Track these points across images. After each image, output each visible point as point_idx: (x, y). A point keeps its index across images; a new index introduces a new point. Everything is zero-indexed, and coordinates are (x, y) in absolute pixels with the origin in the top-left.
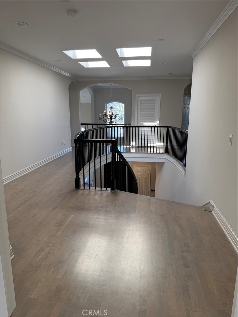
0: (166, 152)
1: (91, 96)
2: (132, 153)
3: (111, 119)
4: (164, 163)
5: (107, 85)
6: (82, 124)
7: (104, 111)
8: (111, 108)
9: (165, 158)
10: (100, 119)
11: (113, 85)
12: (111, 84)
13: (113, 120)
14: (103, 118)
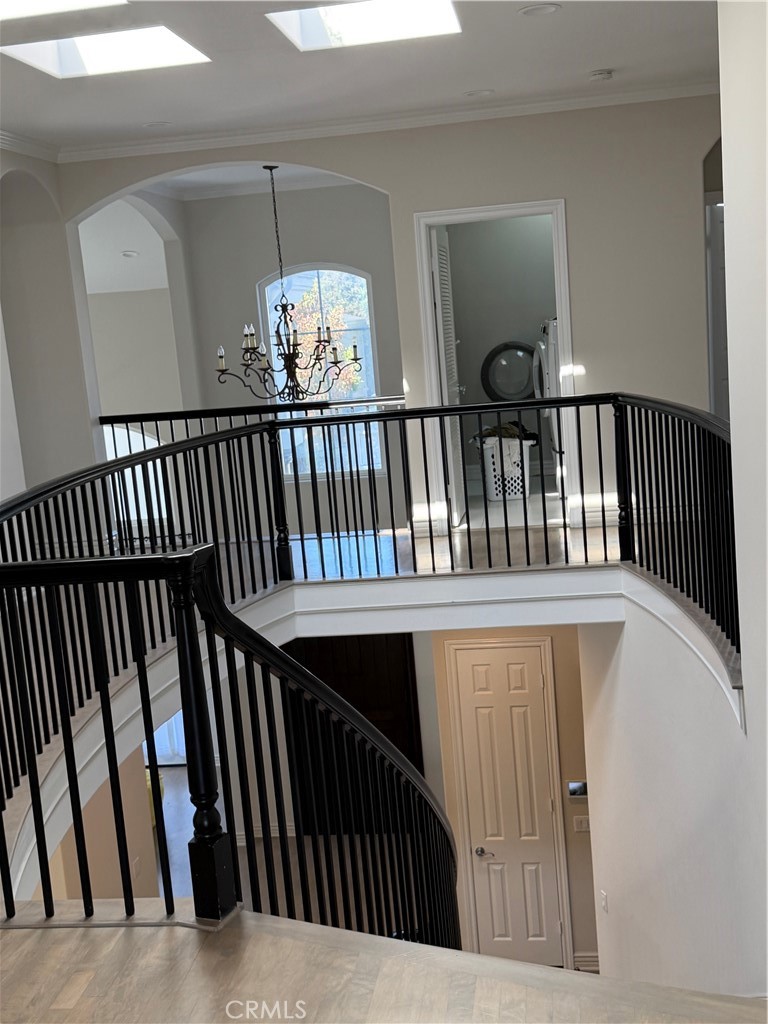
0: (627, 553)
1: (165, 243)
2: (434, 576)
3: (291, 375)
4: (618, 627)
5: (246, 174)
6: (104, 420)
7: (247, 331)
8: (284, 308)
9: (621, 596)
10: (223, 378)
11: (284, 171)
12: (271, 168)
13: (301, 375)
14: (241, 371)
